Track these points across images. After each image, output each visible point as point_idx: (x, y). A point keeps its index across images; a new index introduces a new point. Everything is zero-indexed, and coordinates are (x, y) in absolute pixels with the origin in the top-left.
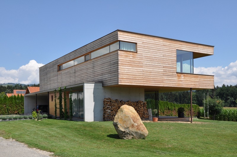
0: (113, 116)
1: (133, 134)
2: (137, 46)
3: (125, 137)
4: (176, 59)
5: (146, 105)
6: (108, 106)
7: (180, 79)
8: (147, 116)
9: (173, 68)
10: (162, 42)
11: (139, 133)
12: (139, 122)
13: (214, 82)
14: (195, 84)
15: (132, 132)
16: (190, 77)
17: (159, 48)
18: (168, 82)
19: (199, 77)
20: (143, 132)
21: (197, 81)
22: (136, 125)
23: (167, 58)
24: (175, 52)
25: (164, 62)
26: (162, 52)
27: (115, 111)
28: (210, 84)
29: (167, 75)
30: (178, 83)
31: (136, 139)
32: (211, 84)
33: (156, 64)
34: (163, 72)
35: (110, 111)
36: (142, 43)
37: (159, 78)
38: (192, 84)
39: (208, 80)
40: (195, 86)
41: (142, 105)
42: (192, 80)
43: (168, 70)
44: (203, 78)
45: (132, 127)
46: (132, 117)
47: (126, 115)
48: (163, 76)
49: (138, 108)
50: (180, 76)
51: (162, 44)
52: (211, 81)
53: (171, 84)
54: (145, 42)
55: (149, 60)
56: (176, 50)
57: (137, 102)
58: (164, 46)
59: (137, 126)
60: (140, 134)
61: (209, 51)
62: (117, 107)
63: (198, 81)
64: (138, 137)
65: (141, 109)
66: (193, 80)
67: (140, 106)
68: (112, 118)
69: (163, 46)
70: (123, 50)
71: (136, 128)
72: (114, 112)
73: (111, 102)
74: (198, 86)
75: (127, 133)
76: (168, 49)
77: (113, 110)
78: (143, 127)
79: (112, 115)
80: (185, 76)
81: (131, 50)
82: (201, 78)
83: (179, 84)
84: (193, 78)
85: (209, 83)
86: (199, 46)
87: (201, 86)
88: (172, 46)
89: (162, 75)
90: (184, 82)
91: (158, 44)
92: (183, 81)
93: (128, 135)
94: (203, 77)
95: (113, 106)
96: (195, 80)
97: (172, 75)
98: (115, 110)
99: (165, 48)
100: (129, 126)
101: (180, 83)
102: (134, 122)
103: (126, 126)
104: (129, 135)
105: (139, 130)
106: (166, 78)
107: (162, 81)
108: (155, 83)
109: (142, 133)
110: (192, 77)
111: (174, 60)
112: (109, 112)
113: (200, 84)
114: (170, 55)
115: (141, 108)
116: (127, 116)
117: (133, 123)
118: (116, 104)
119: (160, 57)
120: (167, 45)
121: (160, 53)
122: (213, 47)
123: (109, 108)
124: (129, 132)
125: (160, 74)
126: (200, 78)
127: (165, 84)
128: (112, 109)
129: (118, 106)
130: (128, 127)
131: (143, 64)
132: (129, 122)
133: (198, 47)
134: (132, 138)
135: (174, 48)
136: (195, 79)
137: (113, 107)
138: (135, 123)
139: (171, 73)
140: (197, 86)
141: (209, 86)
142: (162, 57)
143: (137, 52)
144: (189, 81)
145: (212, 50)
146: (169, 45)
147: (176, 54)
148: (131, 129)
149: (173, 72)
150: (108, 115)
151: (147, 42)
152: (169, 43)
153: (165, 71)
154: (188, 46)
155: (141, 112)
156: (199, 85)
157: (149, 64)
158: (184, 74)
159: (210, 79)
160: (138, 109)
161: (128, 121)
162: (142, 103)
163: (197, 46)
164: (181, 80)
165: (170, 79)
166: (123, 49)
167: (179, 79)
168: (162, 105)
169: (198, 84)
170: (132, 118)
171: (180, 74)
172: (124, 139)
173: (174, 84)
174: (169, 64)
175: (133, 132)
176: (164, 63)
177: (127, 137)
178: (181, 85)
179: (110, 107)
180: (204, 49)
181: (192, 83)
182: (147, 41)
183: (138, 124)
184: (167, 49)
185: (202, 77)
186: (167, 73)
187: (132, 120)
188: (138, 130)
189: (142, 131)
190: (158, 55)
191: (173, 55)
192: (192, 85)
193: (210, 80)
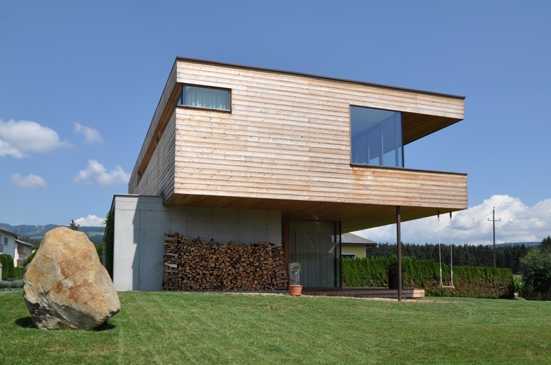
0: (183, 279)
1: (59, 311)
2: (233, 97)
3: (40, 322)
4: (348, 129)
5: (281, 253)
6: (171, 252)
7: (361, 183)
8: (282, 281)
9: (339, 152)
10: (306, 85)
11: (74, 310)
12: (82, 276)
13: (466, 192)
14: (409, 195)
15: (56, 308)
16: (394, 176)
17: (298, 100)
18: (324, 189)
19: (421, 177)
20: (87, 308)
21: (414, 188)
22: (70, 284)
23: (323, 127)
24: (347, 111)
25: (312, 135)
26: (305, 110)
27: (190, 266)
28: (454, 195)
29: (321, 170)
30: (355, 191)
31: (72, 329)
32: (459, 196)
33: (289, 142)
34: (309, 164)
35: (175, 266)
36: (245, 88)
37: (296, 178)
38: (397, 197)
39: (450, 184)
40: (407, 199)
41: (270, 253)
42: (399, 185)
43: (325, 158)
44: (434, 181)
45: (58, 292)
46: (60, 260)
47: (47, 256)
48: (309, 174)
49: (259, 260)
50: (362, 173)
51: (307, 92)
52: (457, 187)
53: (334, 195)
54: (255, 85)
55: (266, 131)
56: (348, 106)
57: (256, 245)
58: (312, 97)
59: (71, 288)
60: (80, 312)
61: (450, 110)
62: (195, 256)
63: (418, 189)
64: (77, 323)
65: (266, 262)
66: (404, 185)
67: (263, 254)
68: (180, 283)
69: (309, 97)
70: (193, 106)
71: (68, 293)
72: (188, 268)
73: (179, 242)
74: (419, 200)
75: (44, 307)
76: (325, 103)
77: (184, 264)
78: (90, 293)
79: (181, 277)
80: (376, 174)
81: (216, 107)
82: (428, 180)
83: (358, 195)
84: (401, 180)
85: (453, 193)
86: (420, 97)
87: (427, 200)
88: (337, 96)
89: (307, 169)
90: (374, 190)
91: (295, 90)
92: (370, 188)
93: (48, 315)
94: (434, 178)
95: (185, 254)
96: (409, 186)
97: (336, 171)
98: (191, 264)
99: (317, 102)
100: (50, 288)
101: (362, 192)
102: (64, 277)
103: (43, 287)
104: (51, 314)
105: (76, 301)
106: (317, 179)
107: (306, 187)
108: (283, 192)
109: (84, 309)
110: (398, 176)
111: (344, 132)
112: (173, 268)
113: (423, 196)
114: (331, 118)
115: (266, 259)
116: (48, 258)
117: (60, 277)
118: (193, 249)
119: (299, 124)
120: (323, 94)
121: (301, 115)
122: (463, 98)
123: (173, 259)
124: (49, 306)
125: (298, 168)
126: (424, 180)
127: (315, 194)
128: (183, 262)
129: (198, 254)
130: (47, 290)
131: (247, 141)
132: (50, 277)
133: (416, 99)
134: (59, 323)
135: (343, 101)
136: (410, 181)
137: (185, 257)
138: (66, 278)
139: (334, 166)
140: (413, 200)
141: (452, 202)
142: (307, 125)
143: (230, 113)
144: (389, 187)
145: (458, 107)
146: (328, 94)
147: (348, 115)
148: (52, 297)
149: (339, 162)
150: (171, 277)
151: (259, 86)
152: (327, 89)
153: (313, 159)
154: (385, 97)
155: (265, 272)
156: (421, 198)
157: (266, 141)
158: (373, 170)
159: (455, 182)
160: (257, 264)
161: (48, 273)
162: (270, 248)
163: (412, 96)
164: (364, 185)
165: (330, 180)
166: (196, 105)
167: (358, 182)
168: (420, 269)
169: (417, 195)
170: (60, 264)
171: (361, 169)
172: (38, 328)
173: (342, 196)
174: (326, 141)
175: (60, 307)
176: (311, 140)
177: (44, 322)
178: (366, 197)
179: (176, 255)
180: (434, 104)
181: (400, 194)
182: (261, 83)
183: (75, 283)
184: (321, 103)
185: (430, 178)
186: (321, 165)
187: (60, 270)
188: (71, 300)
189: (86, 303)
190: (293, 118)
191: (341, 119)
192: (399, 199)
193: (454, 185)
